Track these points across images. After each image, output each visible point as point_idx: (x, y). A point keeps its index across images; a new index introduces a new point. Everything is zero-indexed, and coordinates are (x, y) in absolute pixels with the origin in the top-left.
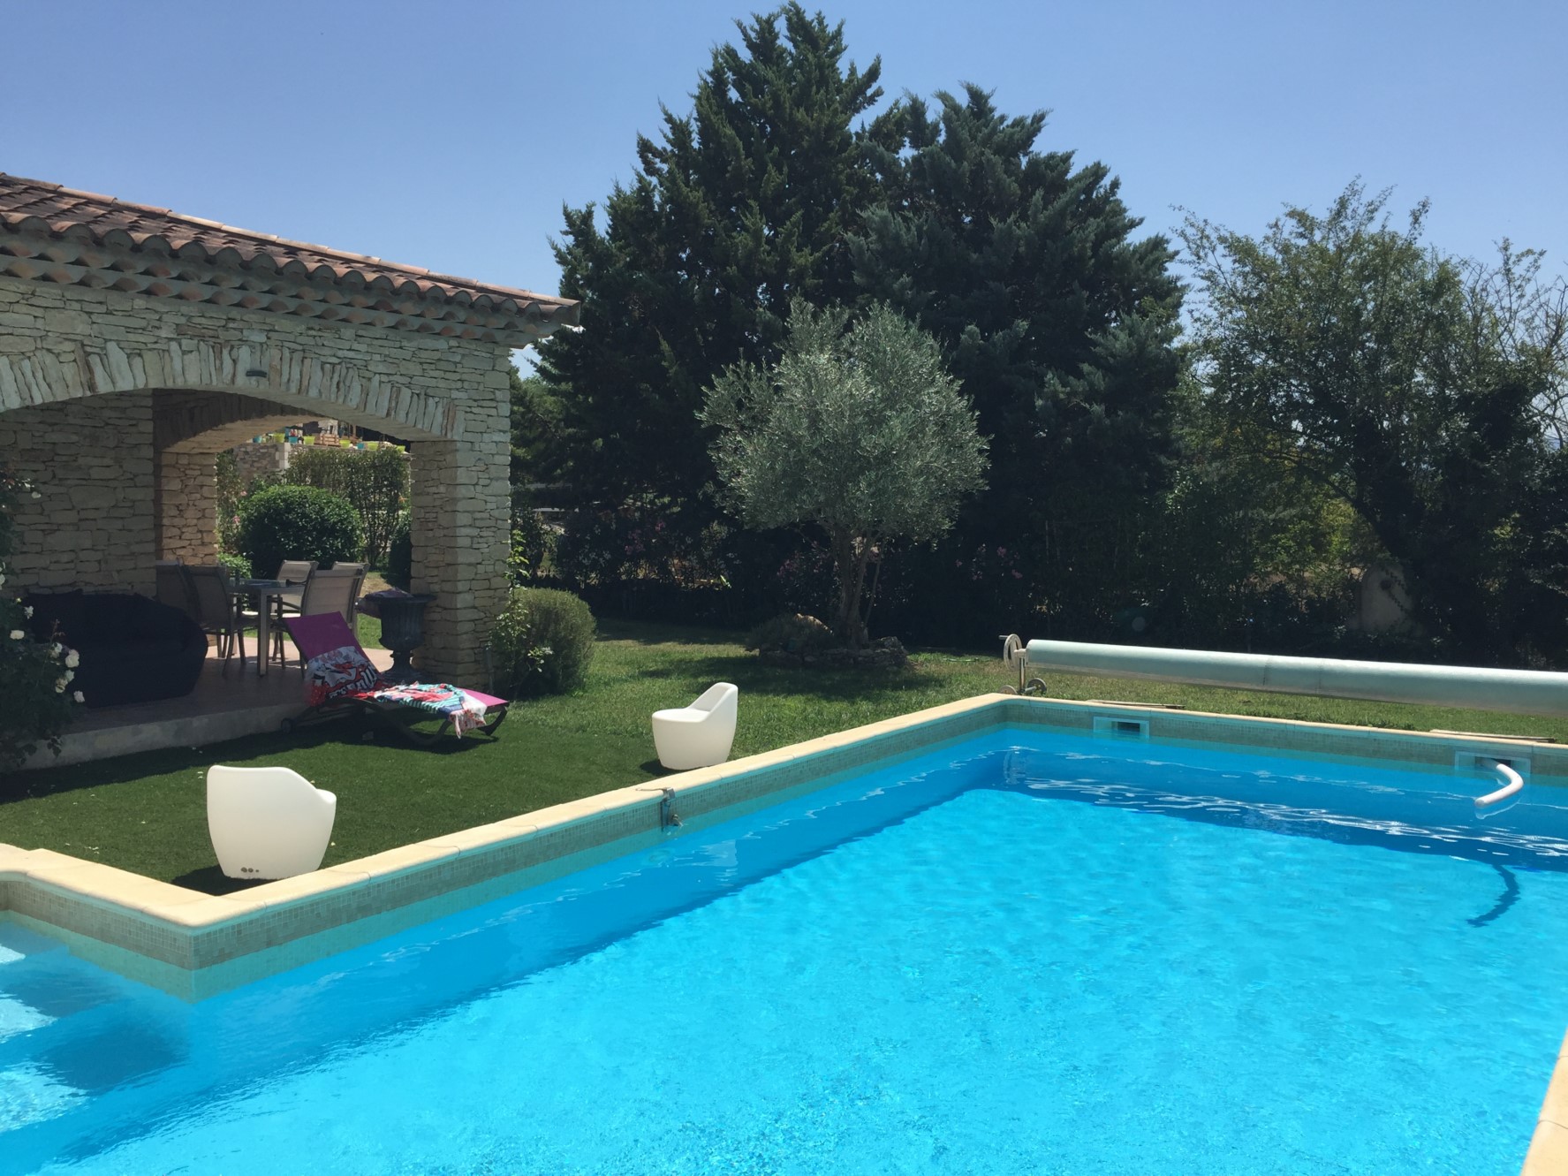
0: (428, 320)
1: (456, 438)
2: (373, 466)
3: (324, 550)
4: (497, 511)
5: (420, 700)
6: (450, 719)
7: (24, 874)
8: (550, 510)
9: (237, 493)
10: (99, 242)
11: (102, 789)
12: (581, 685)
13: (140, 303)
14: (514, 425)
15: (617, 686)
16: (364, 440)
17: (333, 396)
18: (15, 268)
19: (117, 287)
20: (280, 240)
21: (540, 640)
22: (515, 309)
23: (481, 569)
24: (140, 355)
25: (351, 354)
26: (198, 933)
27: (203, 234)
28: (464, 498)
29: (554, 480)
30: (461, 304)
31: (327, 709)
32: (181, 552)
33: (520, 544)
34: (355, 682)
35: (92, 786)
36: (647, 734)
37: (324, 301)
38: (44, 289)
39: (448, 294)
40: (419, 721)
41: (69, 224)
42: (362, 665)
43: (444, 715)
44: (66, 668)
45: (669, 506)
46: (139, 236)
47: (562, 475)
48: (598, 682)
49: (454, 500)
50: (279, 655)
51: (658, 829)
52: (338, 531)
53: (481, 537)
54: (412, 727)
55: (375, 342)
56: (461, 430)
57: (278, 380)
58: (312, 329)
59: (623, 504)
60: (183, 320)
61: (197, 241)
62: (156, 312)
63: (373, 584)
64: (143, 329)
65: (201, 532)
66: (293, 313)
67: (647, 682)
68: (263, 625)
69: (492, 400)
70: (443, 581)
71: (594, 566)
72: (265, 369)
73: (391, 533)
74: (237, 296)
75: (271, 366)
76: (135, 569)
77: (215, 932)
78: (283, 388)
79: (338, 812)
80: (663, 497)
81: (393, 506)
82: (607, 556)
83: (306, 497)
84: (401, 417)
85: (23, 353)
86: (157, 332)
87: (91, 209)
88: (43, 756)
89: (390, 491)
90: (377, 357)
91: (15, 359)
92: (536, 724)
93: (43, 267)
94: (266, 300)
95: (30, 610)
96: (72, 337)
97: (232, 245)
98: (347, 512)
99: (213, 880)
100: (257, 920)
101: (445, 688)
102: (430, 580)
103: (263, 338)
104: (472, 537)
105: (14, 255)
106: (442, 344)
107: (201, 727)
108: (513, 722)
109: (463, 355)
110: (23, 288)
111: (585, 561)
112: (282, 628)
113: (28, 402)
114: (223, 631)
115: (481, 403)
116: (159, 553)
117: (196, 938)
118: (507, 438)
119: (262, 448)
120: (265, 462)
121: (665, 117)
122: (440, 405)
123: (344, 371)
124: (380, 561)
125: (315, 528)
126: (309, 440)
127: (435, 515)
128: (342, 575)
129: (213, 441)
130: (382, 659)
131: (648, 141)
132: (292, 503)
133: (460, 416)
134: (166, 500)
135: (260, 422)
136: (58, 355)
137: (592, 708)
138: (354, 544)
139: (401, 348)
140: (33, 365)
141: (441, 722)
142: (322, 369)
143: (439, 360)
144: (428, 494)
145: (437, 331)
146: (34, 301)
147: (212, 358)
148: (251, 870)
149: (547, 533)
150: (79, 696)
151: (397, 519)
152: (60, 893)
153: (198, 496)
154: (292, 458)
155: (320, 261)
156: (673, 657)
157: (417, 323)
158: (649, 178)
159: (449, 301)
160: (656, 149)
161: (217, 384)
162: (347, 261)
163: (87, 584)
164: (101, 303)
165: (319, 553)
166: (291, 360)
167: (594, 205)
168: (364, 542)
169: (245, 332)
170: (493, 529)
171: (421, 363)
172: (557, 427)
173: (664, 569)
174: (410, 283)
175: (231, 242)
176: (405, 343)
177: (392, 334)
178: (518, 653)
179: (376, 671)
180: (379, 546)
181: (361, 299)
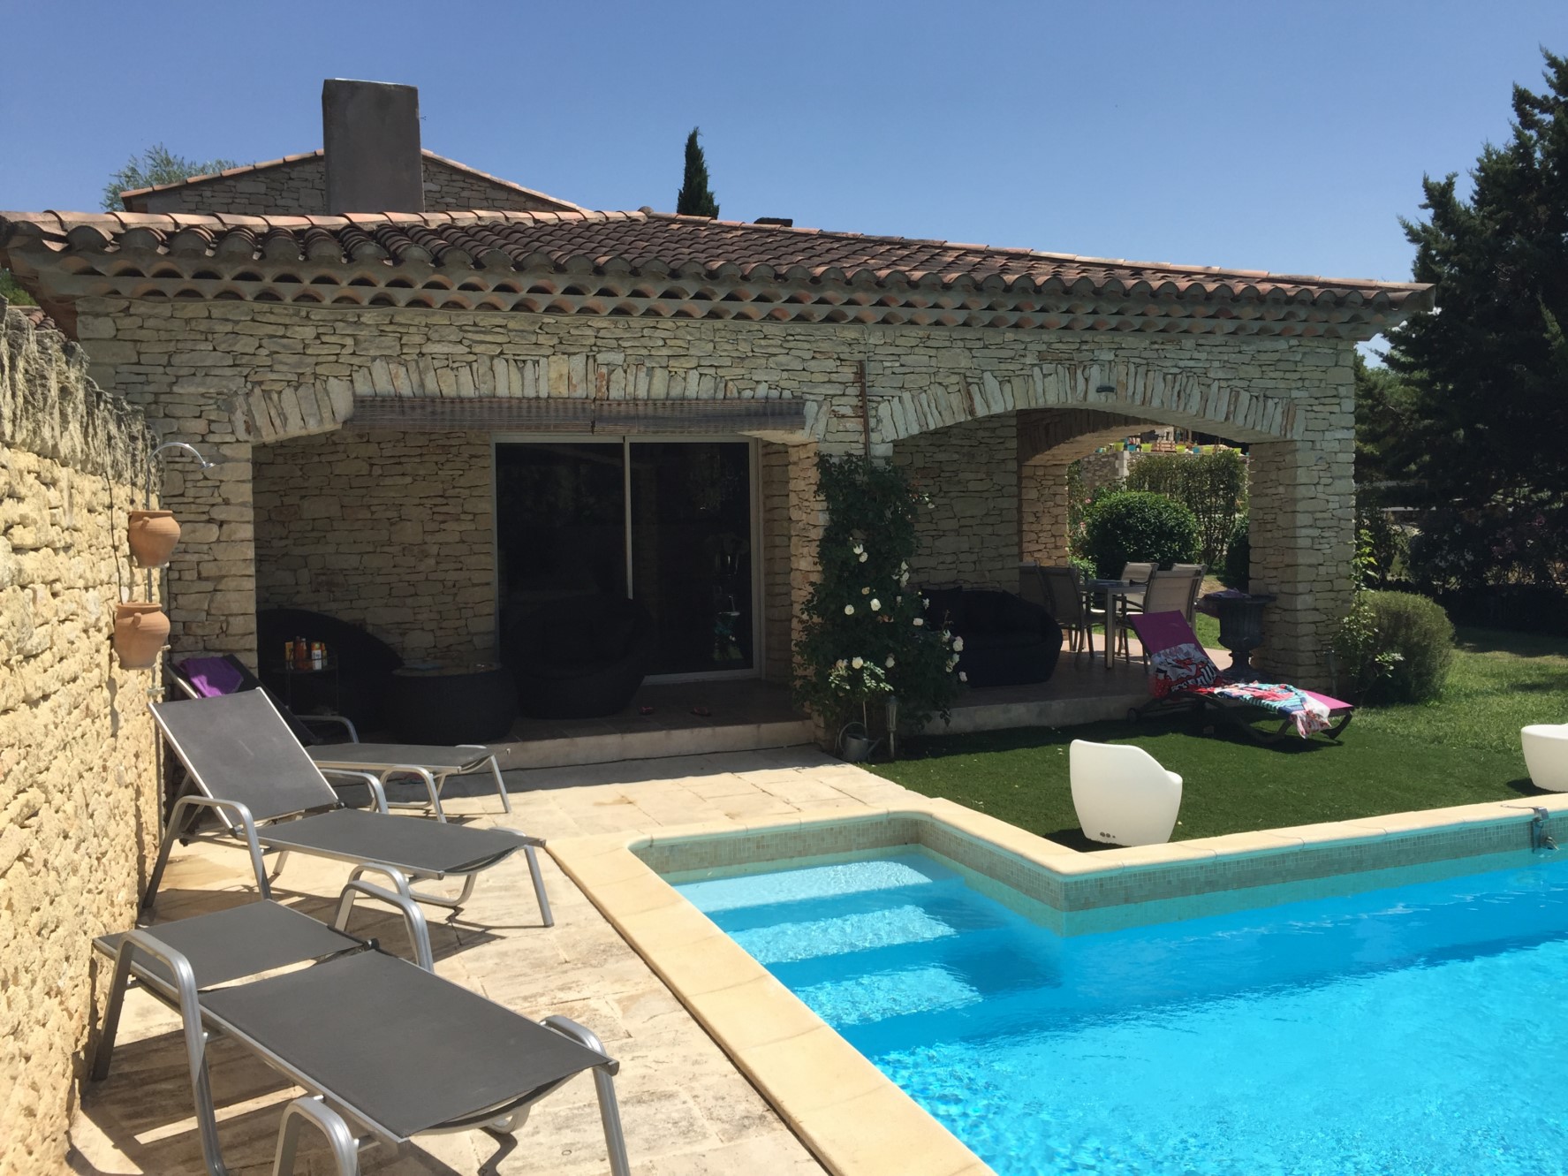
0: (1268, 323)
1: (1295, 438)
2: (1210, 471)
3: (1163, 554)
4: (1340, 511)
5: (1261, 698)
6: (1291, 719)
7: (930, 816)
8: (1402, 509)
9: (1082, 501)
10: (978, 288)
11: (982, 755)
12: (1437, 695)
13: (1010, 336)
14: (1359, 419)
15: (1480, 699)
16: (1200, 444)
17: (1174, 405)
18: (915, 318)
19: (992, 325)
20: (1126, 264)
21: (1389, 645)
22: (1360, 301)
23: (1322, 570)
24: (1009, 381)
25: (1191, 363)
26: (1068, 880)
27: (1059, 267)
28: (1304, 498)
29: (1409, 476)
30: (1303, 302)
31: (1169, 701)
32: (1036, 555)
33: (1368, 544)
34: (1195, 677)
35: (974, 752)
36: (1516, 751)
37: (1167, 315)
38: (937, 333)
39: (1289, 294)
40: (1259, 720)
41: (955, 275)
42: (1202, 662)
43: (1285, 716)
44: (953, 651)
45: (1550, 501)
46: (1010, 278)
47: (1418, 472)
48: (1457, 694)
49: (1294, 501)
50: (1123, 651)
51: (1528, 850)
52: (1175, 534)
53: (1323, 537)
54: (1252, 725)
55: (1214, 349)
56: (1301, 430)
57: (1124, 394)
58: (1155, 343)
59: (1490, 501)
60: (1044, 347)
61: (1056, 275)
62: (1023, 342)
63: (1211, 585)
64: (1012, 359)
65: (1053, 536)
66: (1139, 330)
67: (1518, 696)
68: (1110, 622)
69: (1334, 396)
70: (1282, 582)
71: (1454, 569)
72: (1113, 385)
73: (1228, 536)
74: (1090, 321)
75: (1118, 382)
76: (1003, 569)
77: (1081, 882)
78: (1129, 400)
79: (1183, 796)
80: (1542, 491)
81: (1230, 509)
82: (1469, 557)
83: (1145, 502)
84: (1240, 420)
85: (921, 388)
86: (1023, 360)
87: (970, 258)
88: (936, 726)
89: (1227, 494)
90: (1216, 364)
91: (915, 393)
92: (1384, 731)
93: (936, 314)
94: (1114, 322)
95: (927, 602)
96: (956, 370)
97: (1084, 274)
98: (1185, 515)
99: (1075, 839)
100: (1116, 877)
101: (1286, 688)
102: (1268, 581)
103: (1111, 357)
104: (1313, 538)
105: (915, 307)
106: (1282, 345)
107: (1058, 710)
108: (1359, 727)
109: (1304, 354)
110: (921, 334)
111: (1442, 564)
112: (1124, 624)
113: (925, 429)
114: (1074, 626)
115: (1323, 400)
116: (1020, 555)
117: (1066, 884)
118: (1352, 434)
119: (1103, 457)
120: (1106, 471)
121: (1547, 62)
122: (1280, 406)
123: (1185, 380)
124: (1216, 564)
125: (1153, 532)
126: (1147, 447)
127: (1274, 516)
128: (1181, 575)
129: (1065, 453)
130: (1221, 658)
131: (1525, 91)
132: (1132, 508)
133: (1300, 414)
134: (1026, 508)
135: (1104, 433)
136: (946, 387)
137: (1450, 720)
138: (1191, 547)
139: (1240, 352)
140: (928, 396)
141: (1281, 722)
142: (1164, 379)
143: (1279, 360)
144: (1267, 495)
145: (1277, 332)
146: (929, 343)
147: (1067, 378)
148: (1108, 836)
149: (1397, 533)
150: (963, 676)
151: (1234, 522)
152: (959, 835)
153: (1052, 504)
154: (1132, 465)
155: (1163, 278)
156: (1551, 671)
157: (1256, 326)
158: (1528, 133)
159: (1290, 301)
160: (1535, 99)
161: (1072, 401)
162: (1188, 274)
163: (965, 581)
164: (979, 339)
165: (1158, 556)
166: (1136, 374)
167: (1455, 175)
168: (1200, 546)
169: (1096, 353)
170: (1336, 529)
171: (1260, 366)
172: (1411, 419)
173: (1542, 573)
174: (1251, 289)
175: (1084, 271)
176: (1244, 348)
177: (1231, 341)
178: (1364, 658)
179: (1215, 668)
180: (1216, 549)
181: (1201, 310)
